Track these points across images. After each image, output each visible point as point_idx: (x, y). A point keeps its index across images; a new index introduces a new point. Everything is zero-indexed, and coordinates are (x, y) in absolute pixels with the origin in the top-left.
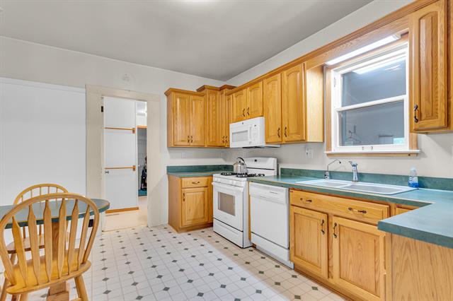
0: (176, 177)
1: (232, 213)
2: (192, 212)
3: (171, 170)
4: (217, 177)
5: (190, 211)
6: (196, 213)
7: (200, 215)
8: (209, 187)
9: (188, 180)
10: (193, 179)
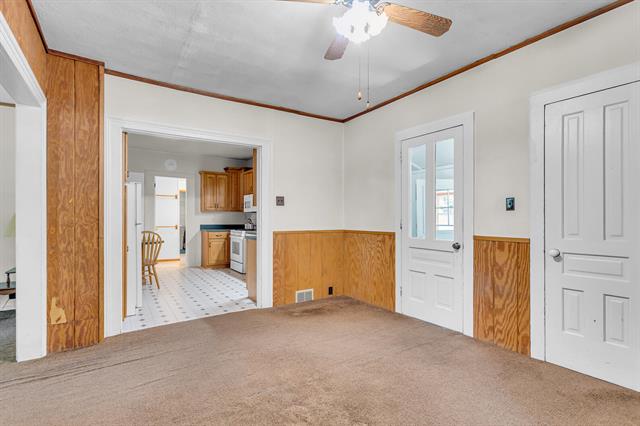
0: (206, 232)
1: (238, 254)
2: (216, 255)
3: (203, 227)
4: (233, 232)
5: (214, 256)
6: (218, 257)
7: (222, 258)
8: (228, 239)
9: (213, 234)
10: (217, 233)
